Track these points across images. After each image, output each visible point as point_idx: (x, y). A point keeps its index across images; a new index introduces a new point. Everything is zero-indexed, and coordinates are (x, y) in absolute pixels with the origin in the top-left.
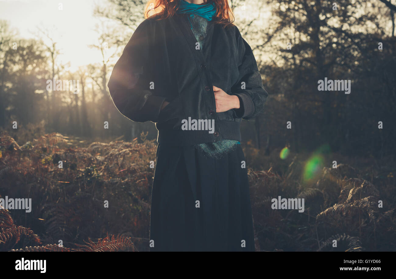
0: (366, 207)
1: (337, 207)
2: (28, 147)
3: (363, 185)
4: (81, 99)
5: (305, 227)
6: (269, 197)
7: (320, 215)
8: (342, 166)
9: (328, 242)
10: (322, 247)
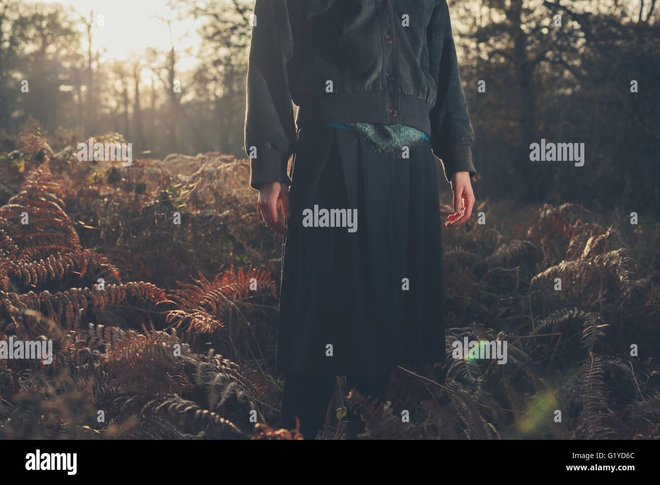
0: (615, 265)
1: (566, 265)
2: (68, 156)
3: (609, 231)
4: (133, 102)
5: (511, 298)
6: (456, 247)
7: (538, 278)
8: (570, 206)
9: (548, 320)
10: (539, 328)
